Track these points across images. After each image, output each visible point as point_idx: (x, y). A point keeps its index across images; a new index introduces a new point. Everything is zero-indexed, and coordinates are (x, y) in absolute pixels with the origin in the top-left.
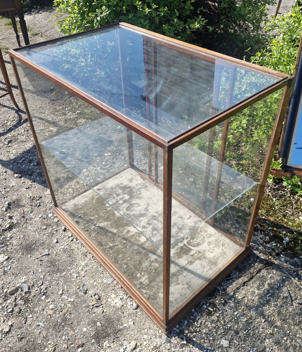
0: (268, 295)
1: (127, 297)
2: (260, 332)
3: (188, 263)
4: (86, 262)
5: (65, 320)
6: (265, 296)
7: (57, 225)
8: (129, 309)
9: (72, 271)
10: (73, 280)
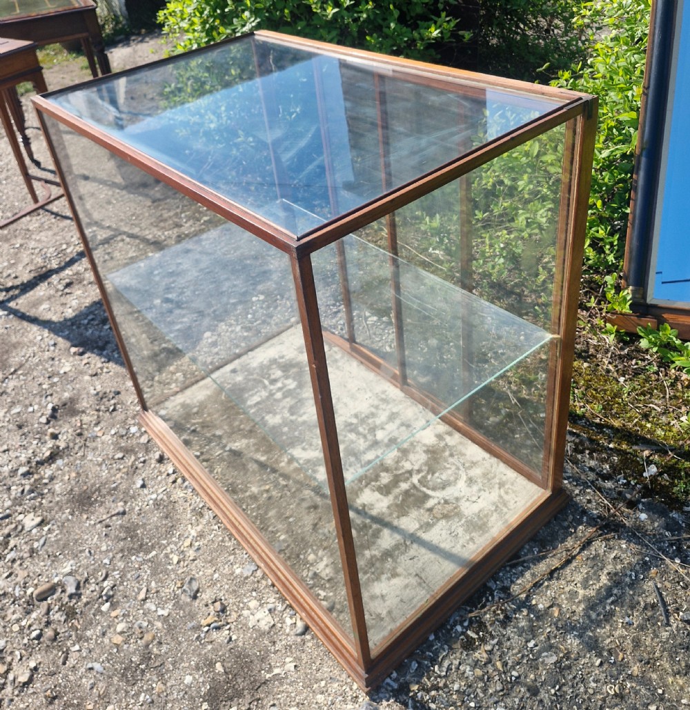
0: (609, 601)
1: (285, 606)
2: (591, 691)
3: (421, 527)
4: (199, 528)
5: (147, 657)
6: (601, 602)
7: (147, 449)
8: (288, 635)
9: (168, 548)
10: (170, 567)
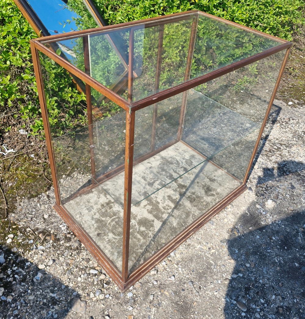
9: (208, 255)
10: (217, 253)
